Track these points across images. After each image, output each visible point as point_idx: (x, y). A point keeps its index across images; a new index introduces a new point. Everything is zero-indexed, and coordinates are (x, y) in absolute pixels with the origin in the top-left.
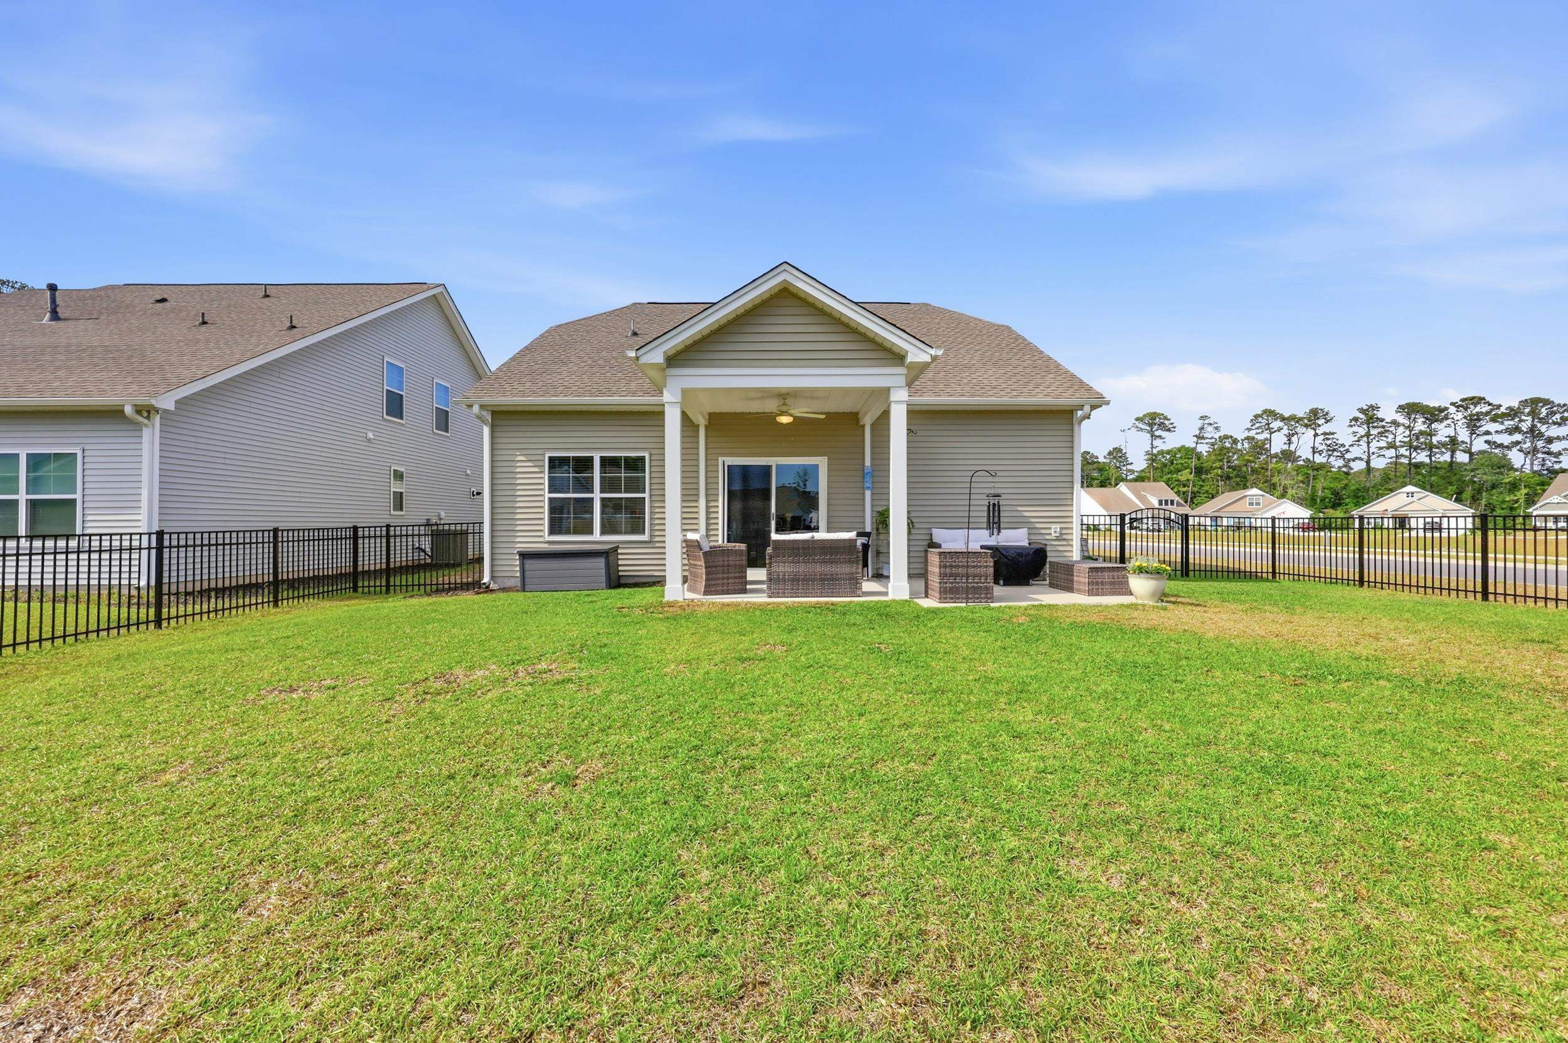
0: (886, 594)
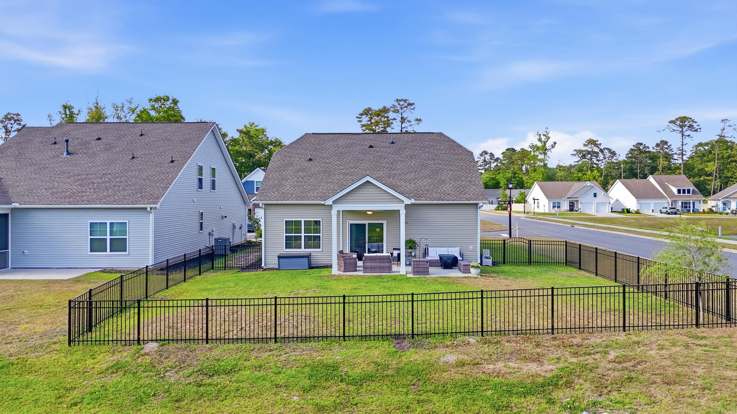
0: (399, 272)
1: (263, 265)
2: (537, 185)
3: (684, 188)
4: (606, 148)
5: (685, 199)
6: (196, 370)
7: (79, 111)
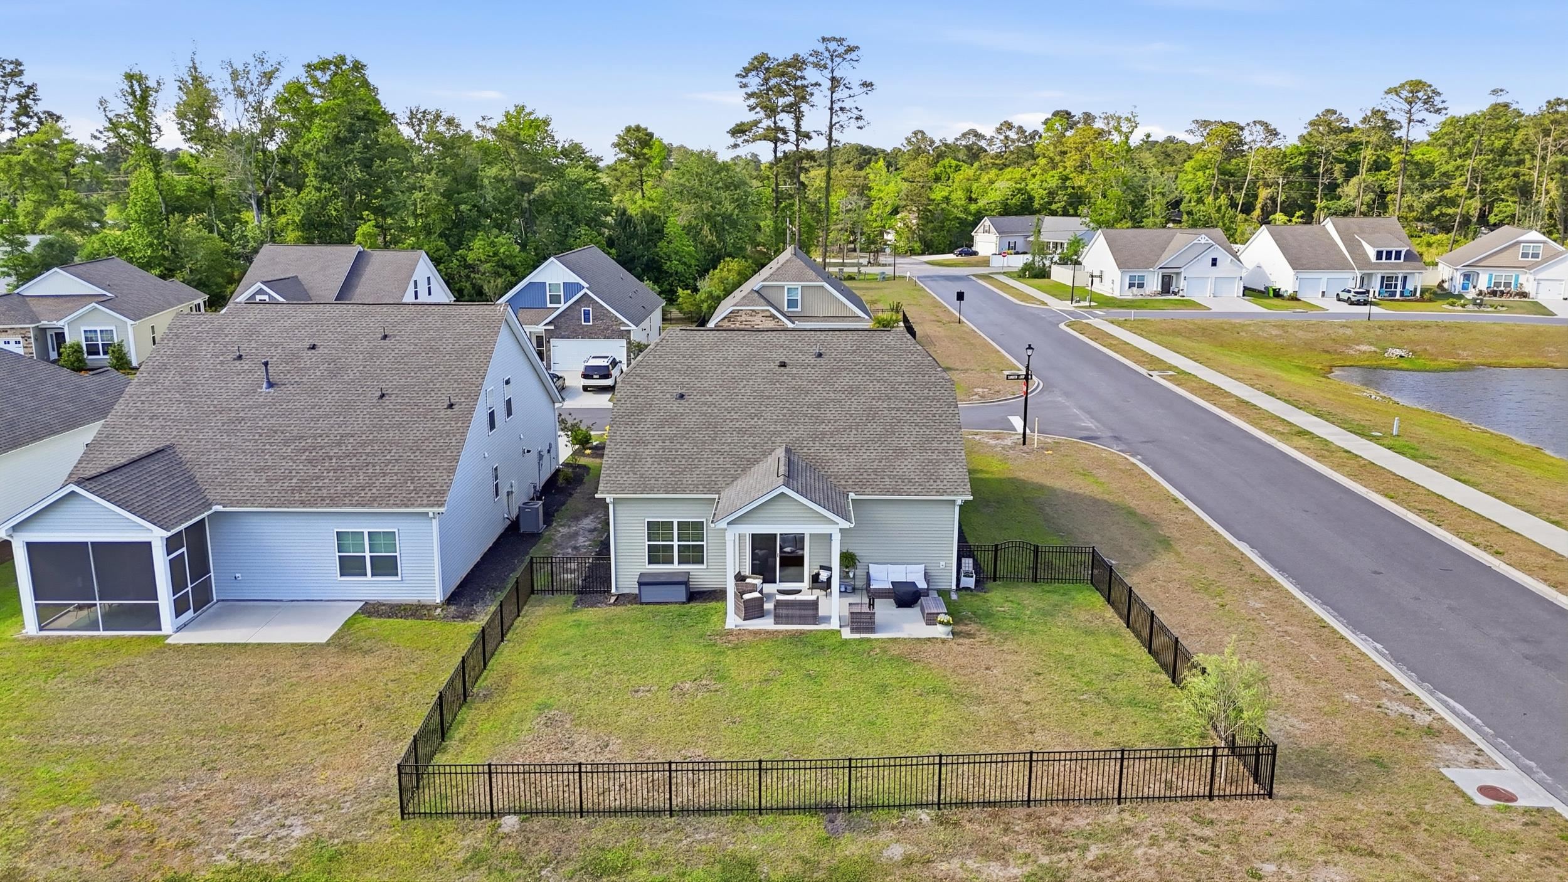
1: (613, 591)
2: (1102, 236)
3: (1389, 249)
4: (1260, 122)
5: (1388, 272)
6: (577, 867)
7: (159, 83)
